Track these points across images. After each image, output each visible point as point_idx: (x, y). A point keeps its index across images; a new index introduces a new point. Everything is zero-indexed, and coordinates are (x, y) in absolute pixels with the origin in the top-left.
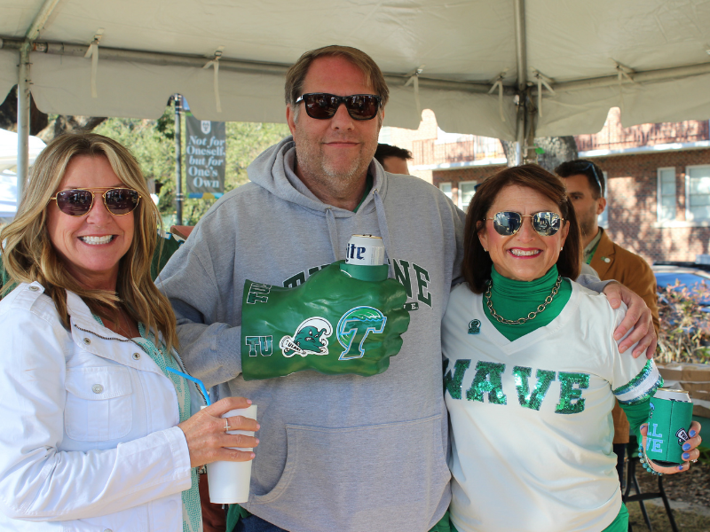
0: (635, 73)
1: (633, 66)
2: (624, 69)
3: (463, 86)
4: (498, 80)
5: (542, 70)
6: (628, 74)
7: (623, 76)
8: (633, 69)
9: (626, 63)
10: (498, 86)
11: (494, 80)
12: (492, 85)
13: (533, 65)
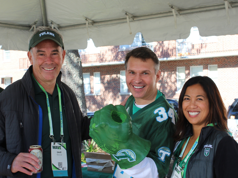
0: (94, 22)
1: (93, 19)
2: (89, 21)
3: (17, 27)
4: (34, 24)
5: (54, 20)
6: (91, 23)
7: (88, 24)
8: (93, 21)
9: (89, 18)
10: (34, 28)
11: (32, 25)
12: (31, 27)
13: (50, 18)
